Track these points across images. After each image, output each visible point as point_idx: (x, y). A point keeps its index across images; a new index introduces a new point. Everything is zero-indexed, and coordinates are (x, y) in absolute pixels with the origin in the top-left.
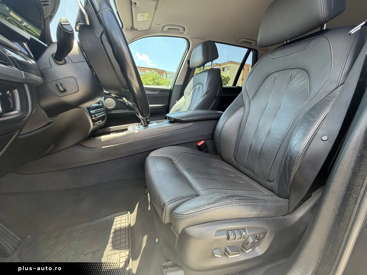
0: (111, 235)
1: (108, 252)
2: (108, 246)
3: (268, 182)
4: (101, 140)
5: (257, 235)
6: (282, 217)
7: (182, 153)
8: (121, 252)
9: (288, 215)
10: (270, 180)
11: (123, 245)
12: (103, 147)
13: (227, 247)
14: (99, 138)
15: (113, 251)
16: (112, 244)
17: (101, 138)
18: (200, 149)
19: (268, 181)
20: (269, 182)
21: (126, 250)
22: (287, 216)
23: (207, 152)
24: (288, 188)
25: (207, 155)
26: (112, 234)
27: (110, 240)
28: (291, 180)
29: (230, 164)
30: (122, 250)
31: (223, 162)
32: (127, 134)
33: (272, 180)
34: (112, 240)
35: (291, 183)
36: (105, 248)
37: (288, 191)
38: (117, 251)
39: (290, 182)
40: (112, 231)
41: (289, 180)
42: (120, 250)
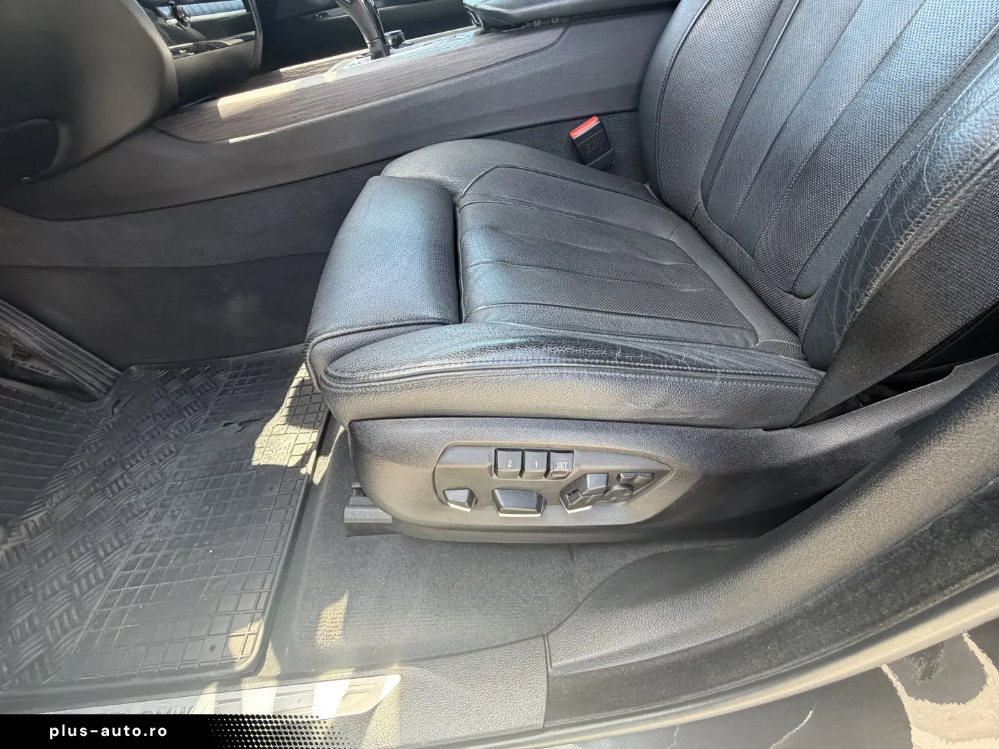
0: (291, 392)
1: (274, 427)
2: (278, 415)
3: (792, 296)
4: (218, 111)
5: (622, 475)
6: (761, 431)
7: (497, 167)
8: (301, 432)
9: (793, 430)
10: (798, 289)
11: (312, 418)
12: (232, 141)
13: (496, 491)
14: (211, 104)
15: (285, 427)
16: (290, 411)
17: (216, 107)
18: (579, 153)
19: (790, 293)
20: (795, 296)
21: (312, 431)
22: (789, 431)
23: (608, 168)
24: (840, 330)
25: (602, 178)
26: (294, 389)
27: (287, 402)
28: (866, 300)
29: (684, 218)
30: (305, 428)
31: (663, 209)
32: (299, 90)
33: (805, 292)
34: (291, 403)
35: (858, 310)
36: (272, 416)
37: (838, 343)
38: (292, 429)
39: (858, 307)
40: (296, 382)
41: (857, 296)
42: (299, 428)
